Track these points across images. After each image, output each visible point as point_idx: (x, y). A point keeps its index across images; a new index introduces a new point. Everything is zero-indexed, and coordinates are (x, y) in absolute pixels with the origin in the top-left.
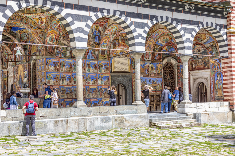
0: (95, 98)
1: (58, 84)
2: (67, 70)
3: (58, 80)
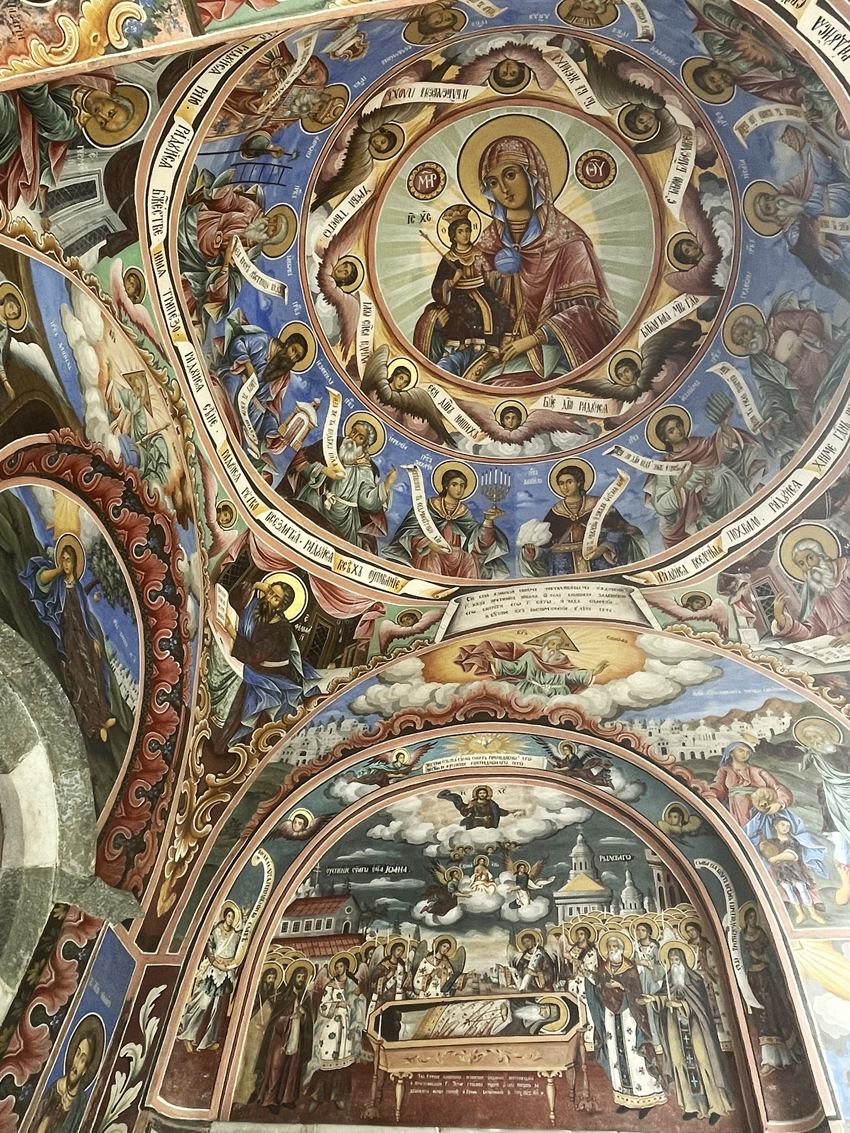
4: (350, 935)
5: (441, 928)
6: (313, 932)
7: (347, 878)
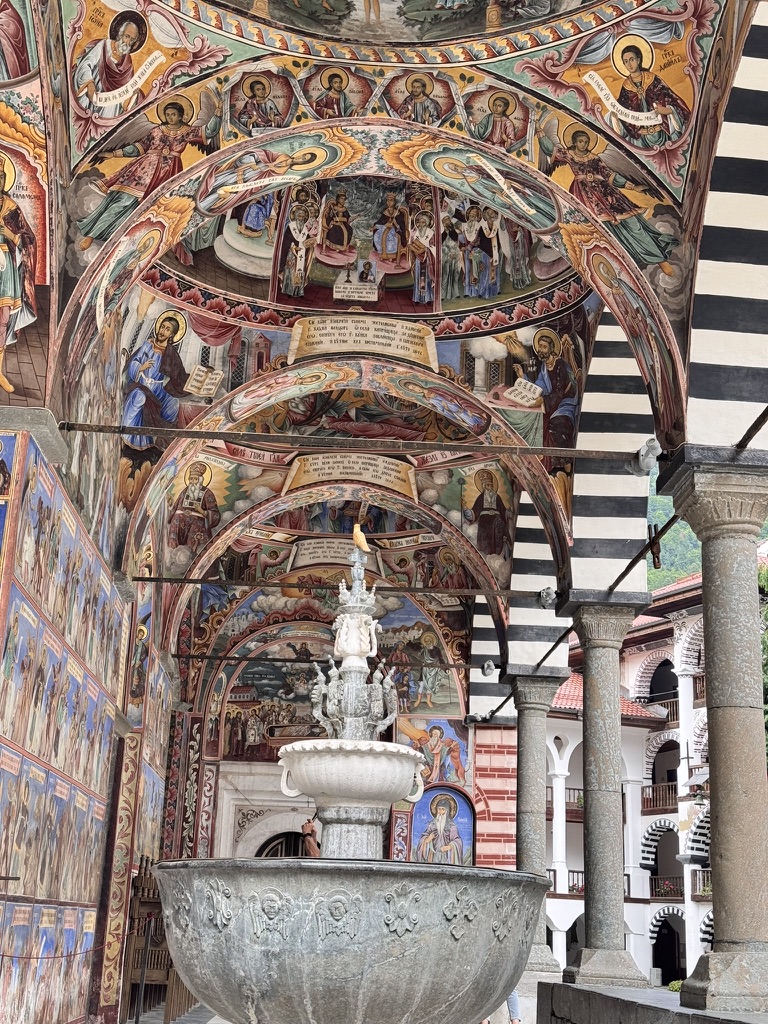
4: (255, 701)
5: (288, 700)
6: (242, 699)
7: (252, 679)
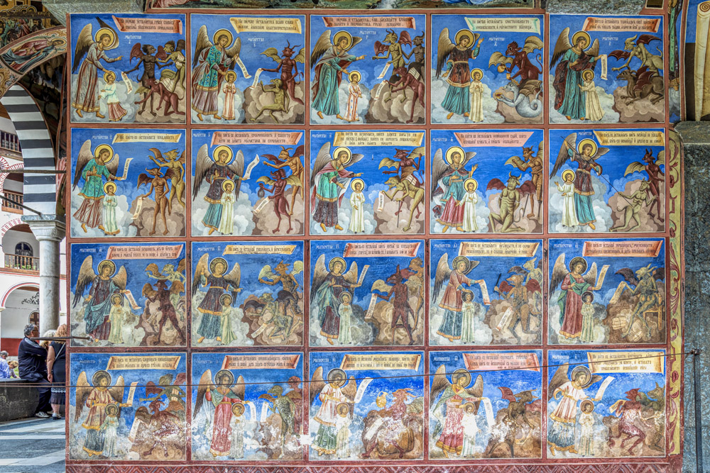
0: (518, 348)
1: (174, 226)
2: (250, 109)
3: (169, 196)
